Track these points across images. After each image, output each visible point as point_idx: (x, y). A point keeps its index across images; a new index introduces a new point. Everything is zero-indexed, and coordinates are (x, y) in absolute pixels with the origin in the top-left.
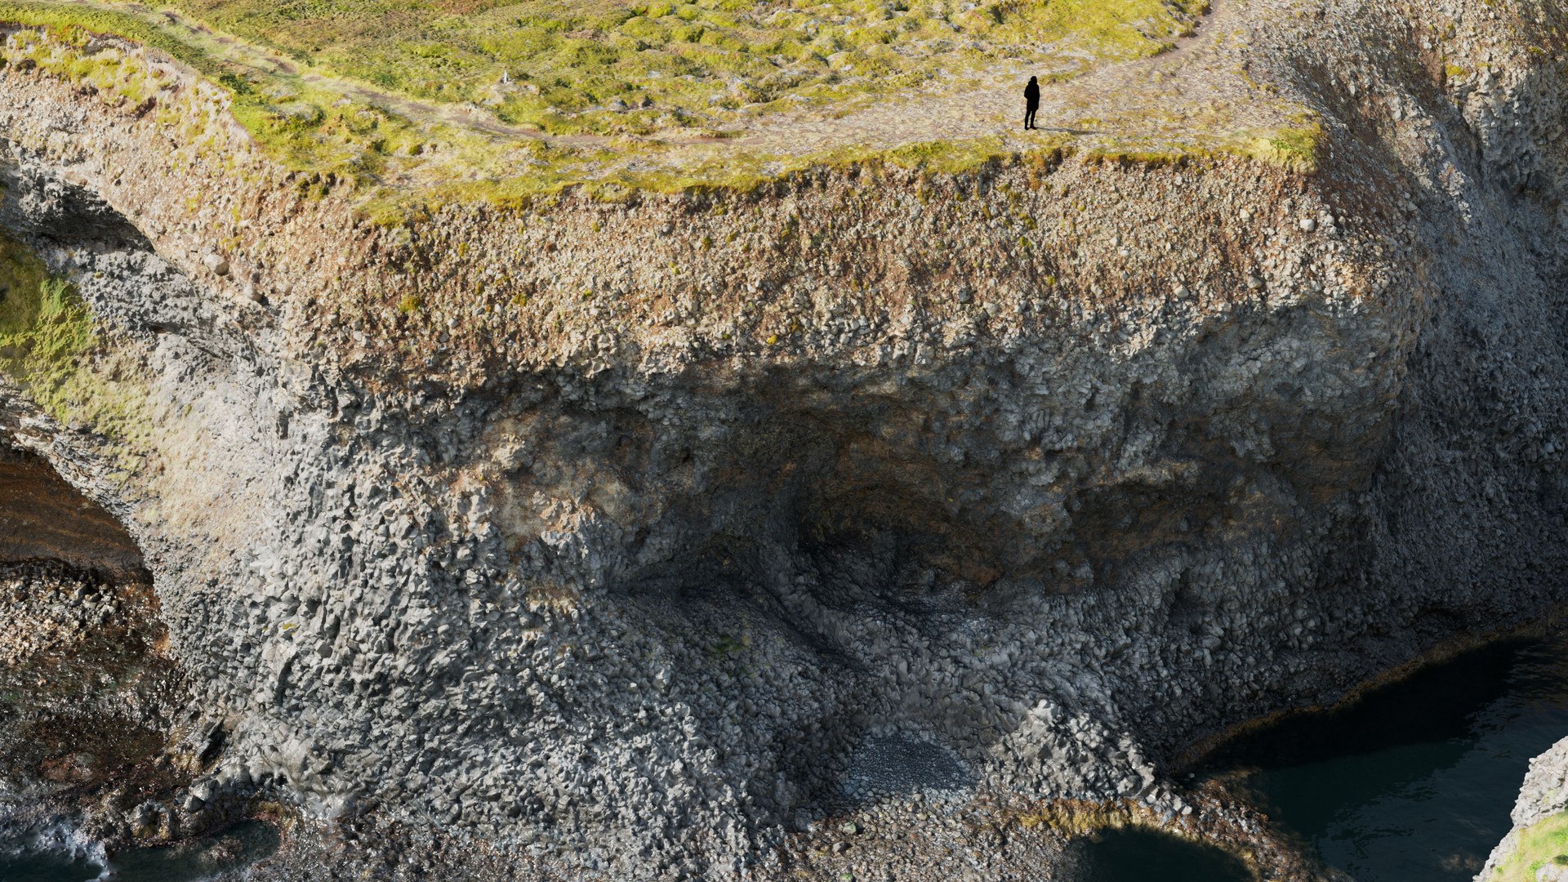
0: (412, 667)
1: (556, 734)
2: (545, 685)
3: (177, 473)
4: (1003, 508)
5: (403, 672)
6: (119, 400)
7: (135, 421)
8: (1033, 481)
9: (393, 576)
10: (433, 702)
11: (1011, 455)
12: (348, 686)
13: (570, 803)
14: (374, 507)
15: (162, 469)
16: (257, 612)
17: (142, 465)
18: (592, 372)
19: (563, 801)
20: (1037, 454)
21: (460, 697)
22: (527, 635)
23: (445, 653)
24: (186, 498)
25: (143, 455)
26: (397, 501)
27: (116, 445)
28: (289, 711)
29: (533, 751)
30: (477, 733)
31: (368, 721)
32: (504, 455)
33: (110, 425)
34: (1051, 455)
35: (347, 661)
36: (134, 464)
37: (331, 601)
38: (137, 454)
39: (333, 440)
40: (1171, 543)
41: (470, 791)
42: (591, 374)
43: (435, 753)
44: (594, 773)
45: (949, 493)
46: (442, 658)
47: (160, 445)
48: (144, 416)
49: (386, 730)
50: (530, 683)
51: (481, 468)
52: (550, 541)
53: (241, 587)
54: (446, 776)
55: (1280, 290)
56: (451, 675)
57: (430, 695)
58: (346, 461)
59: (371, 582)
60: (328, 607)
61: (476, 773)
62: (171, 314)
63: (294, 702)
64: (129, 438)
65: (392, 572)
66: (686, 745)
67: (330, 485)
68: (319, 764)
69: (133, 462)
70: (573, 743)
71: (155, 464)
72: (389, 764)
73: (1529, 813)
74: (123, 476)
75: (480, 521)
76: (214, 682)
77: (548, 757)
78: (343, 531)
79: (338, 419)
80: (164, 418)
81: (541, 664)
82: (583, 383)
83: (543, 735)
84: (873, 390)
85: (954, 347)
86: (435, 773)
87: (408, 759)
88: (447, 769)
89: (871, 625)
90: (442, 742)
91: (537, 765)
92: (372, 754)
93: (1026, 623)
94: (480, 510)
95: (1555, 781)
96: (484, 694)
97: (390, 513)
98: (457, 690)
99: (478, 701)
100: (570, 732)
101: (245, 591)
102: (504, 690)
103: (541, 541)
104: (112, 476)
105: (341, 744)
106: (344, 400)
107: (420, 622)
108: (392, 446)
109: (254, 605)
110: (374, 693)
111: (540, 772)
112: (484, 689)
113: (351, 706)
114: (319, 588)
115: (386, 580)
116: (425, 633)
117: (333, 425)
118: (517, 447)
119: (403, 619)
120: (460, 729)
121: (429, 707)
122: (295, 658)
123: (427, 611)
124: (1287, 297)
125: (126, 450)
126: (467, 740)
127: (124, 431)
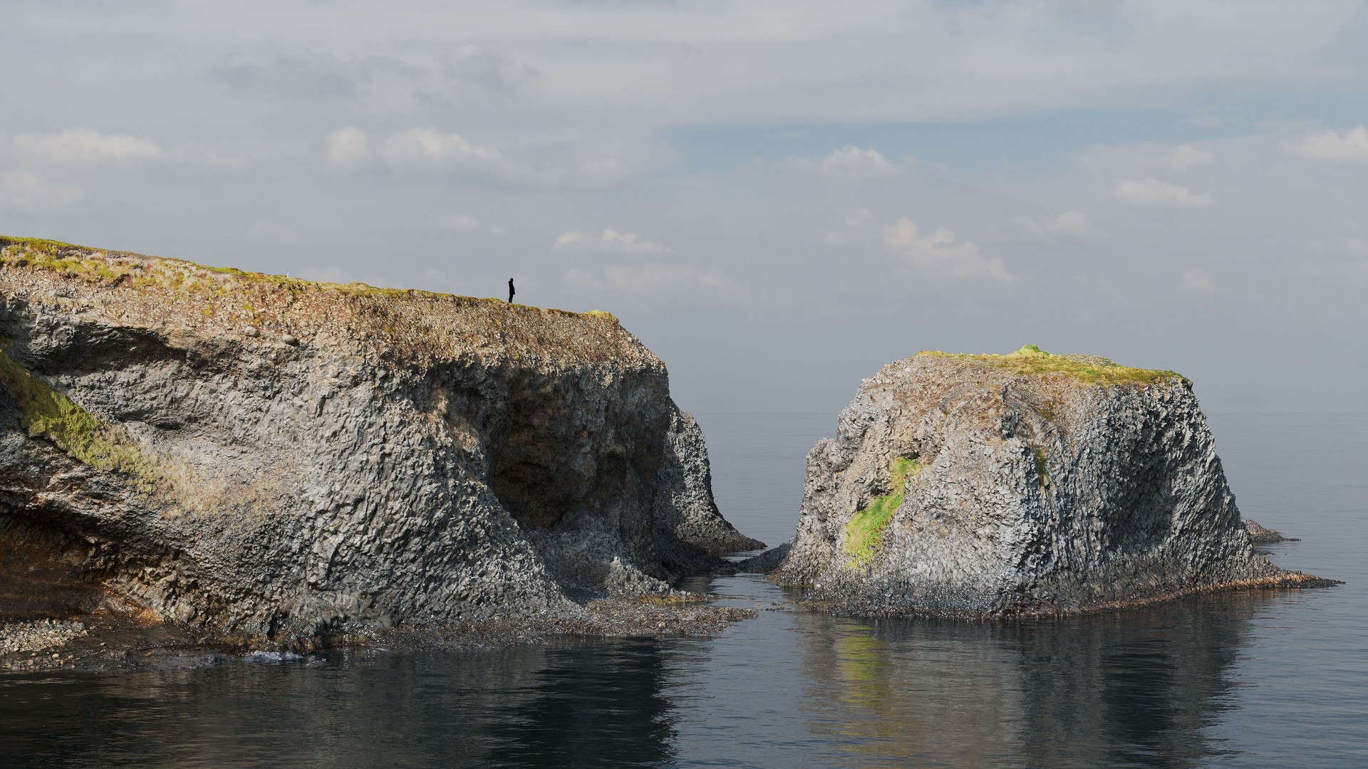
0: (425, 522)
1: (488, 554)
2: (483, 526)
3: (185, 486)
4: (572, 467)
5: (421, 526)
6: (127, 454)
7: (141, 464)
8: (583, 450)
9: (414, 469)
10: (434, 544)
11: (578, 435)
12: (380, 549)
13: (504, 591)
14: (399, 432)
15: (172, 487)
16: (309, 524)
17: (155, 489)
18: (468, 364)
19: (500, 589)
20: (585, 434)
21: (448, 537)
22: (472, 499)
23: (441, 511)
24: (200, 496)
25: (153, 483)
26: (411, 427)
27: (133, 479)
28: (335, 581)
29: (481, 566)
30: (453, 562)
31: (392, 568)
32: (442, 405)
33: (127, 467)
34: (590, 434)
35: (380, 532)
36: (150, 488)
37: (372, 495)
38: (149, 483)
39: (374, 398)
40: (616, 494)
41: (452, 597)
42: (468, 365)
43: (431, 579)
44: (509, 574)
45: (553, 461)
46: (439, 514)
47: (163, 474)
48: (145, 461)
49: (403, 571)
50: (476, 526)
51: (435, 412)
52: (469, 451)
53: (297, 512)
54: (435, 593)
55: (638, 363)
56: (443, 524)
57: (433, 539)
58: (380, 409)
59: (399, 476)
60: (371, 500)
61: (453, 586)
62: (140, 405)
63: (337, 574)
64: (141, 474)
65: (413, 467)
66: (533, 560)
67: (370, 425)
68: (366, 603)
69: (149, 488)
70: (497, 559)
71: (165, 485)
72: (403, 594)
73: (845, 519)
74: (145, 496)
75: (447, 436)
76: (269, 586)
77: (487, 568)
78: (381, 450)
79: (377, 385)
80: (158, 461)
81: (479, 514)
82: (464, 370)
83: (483, 556)
84: (543, 390)
85: (565, 371)
86: (430, 593)
87: (417, 586)
88: (435, 589)
89: (533, 534)
90: (435, 571)
91: (482, 575)
92: (394, 590)
93: (587, 529)
94: (445, 431)
95: (848, 503)
96: (459, 533)
97: (409, 433)
98: (446, 533)
99: (456, 538)
100: (495, 552)
101: (300, 512)
102: (467, 530)
103: (464, 450)
104: (139, 497)
105: (376, 588)
106: (381, 373)
107: (431, 492)
108: (400, 400)
109: (308, 519)
110: (399, 547)
111: (484, 578)
112: (458, 531)
113: (381, 561)
114: (364, 490)
115: (410, 472)
116: (432, 499)
117: (375, 388)
118: (447, 402)
119: (420, 493)
120: (445, 559)
121: (432, 547)
122: (342, 542)
123: (434, 485)
124: (642, 365)
125: (141, 481)
126: (448, 566)
127: (137, 471)
